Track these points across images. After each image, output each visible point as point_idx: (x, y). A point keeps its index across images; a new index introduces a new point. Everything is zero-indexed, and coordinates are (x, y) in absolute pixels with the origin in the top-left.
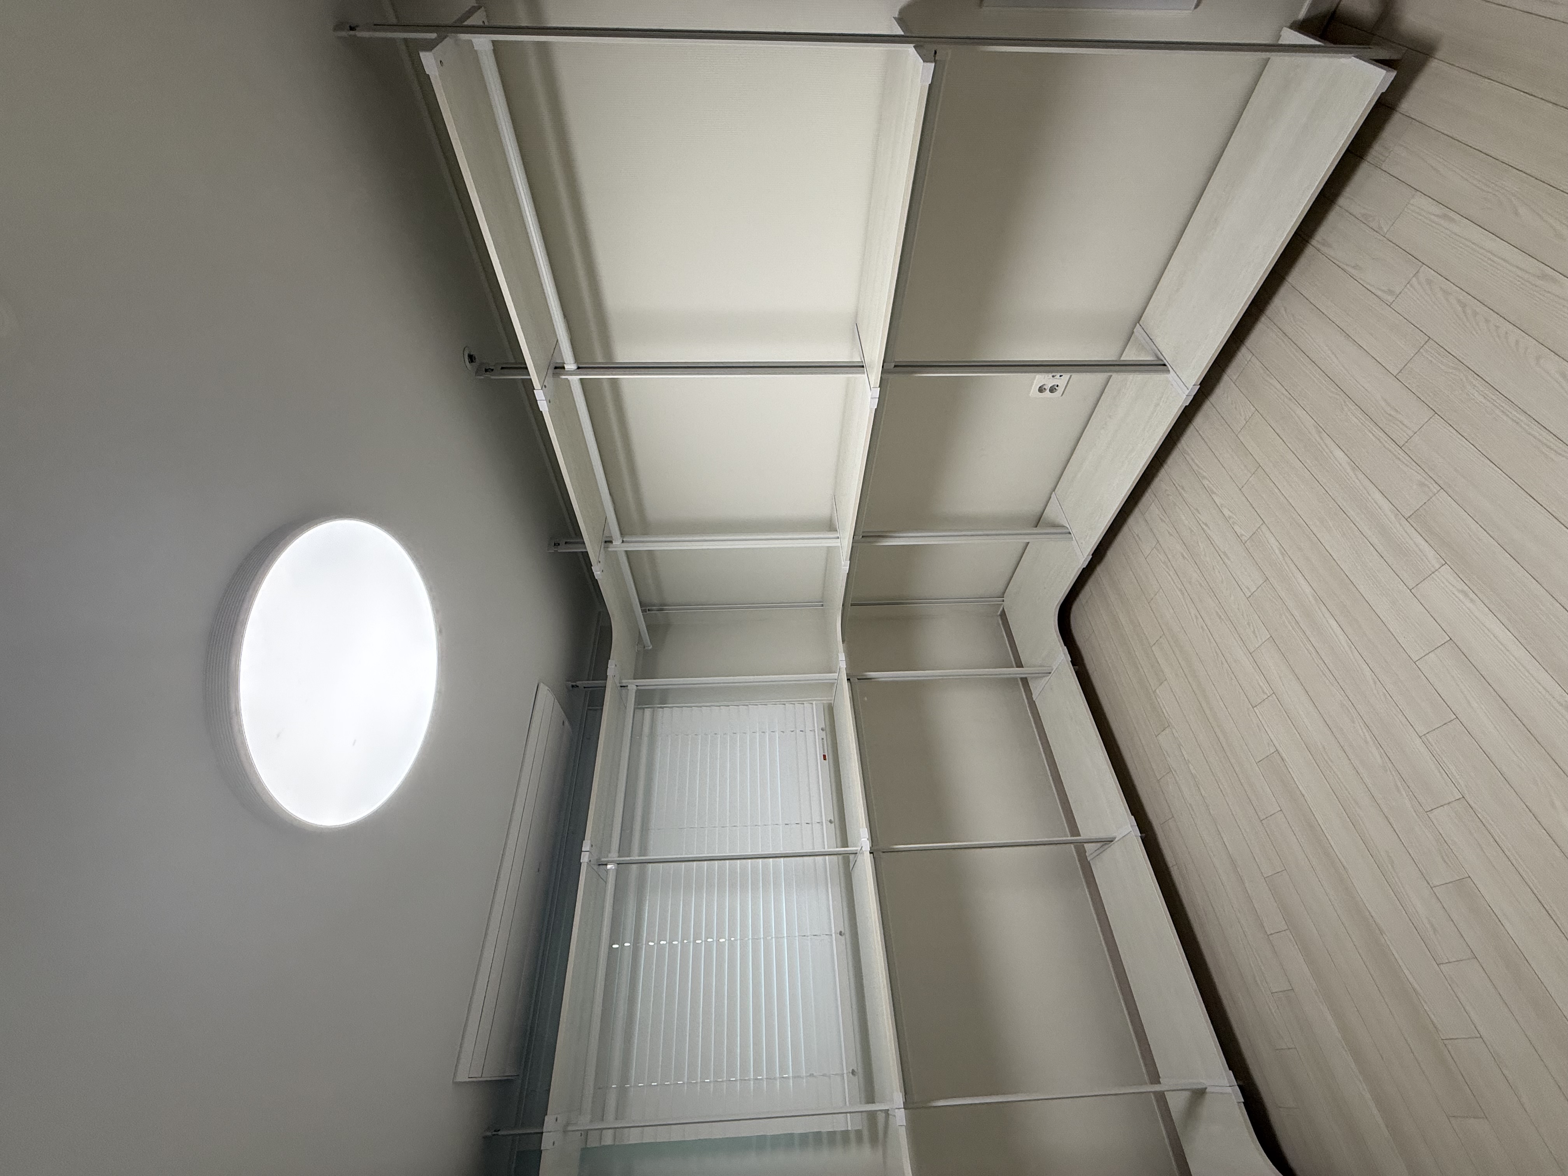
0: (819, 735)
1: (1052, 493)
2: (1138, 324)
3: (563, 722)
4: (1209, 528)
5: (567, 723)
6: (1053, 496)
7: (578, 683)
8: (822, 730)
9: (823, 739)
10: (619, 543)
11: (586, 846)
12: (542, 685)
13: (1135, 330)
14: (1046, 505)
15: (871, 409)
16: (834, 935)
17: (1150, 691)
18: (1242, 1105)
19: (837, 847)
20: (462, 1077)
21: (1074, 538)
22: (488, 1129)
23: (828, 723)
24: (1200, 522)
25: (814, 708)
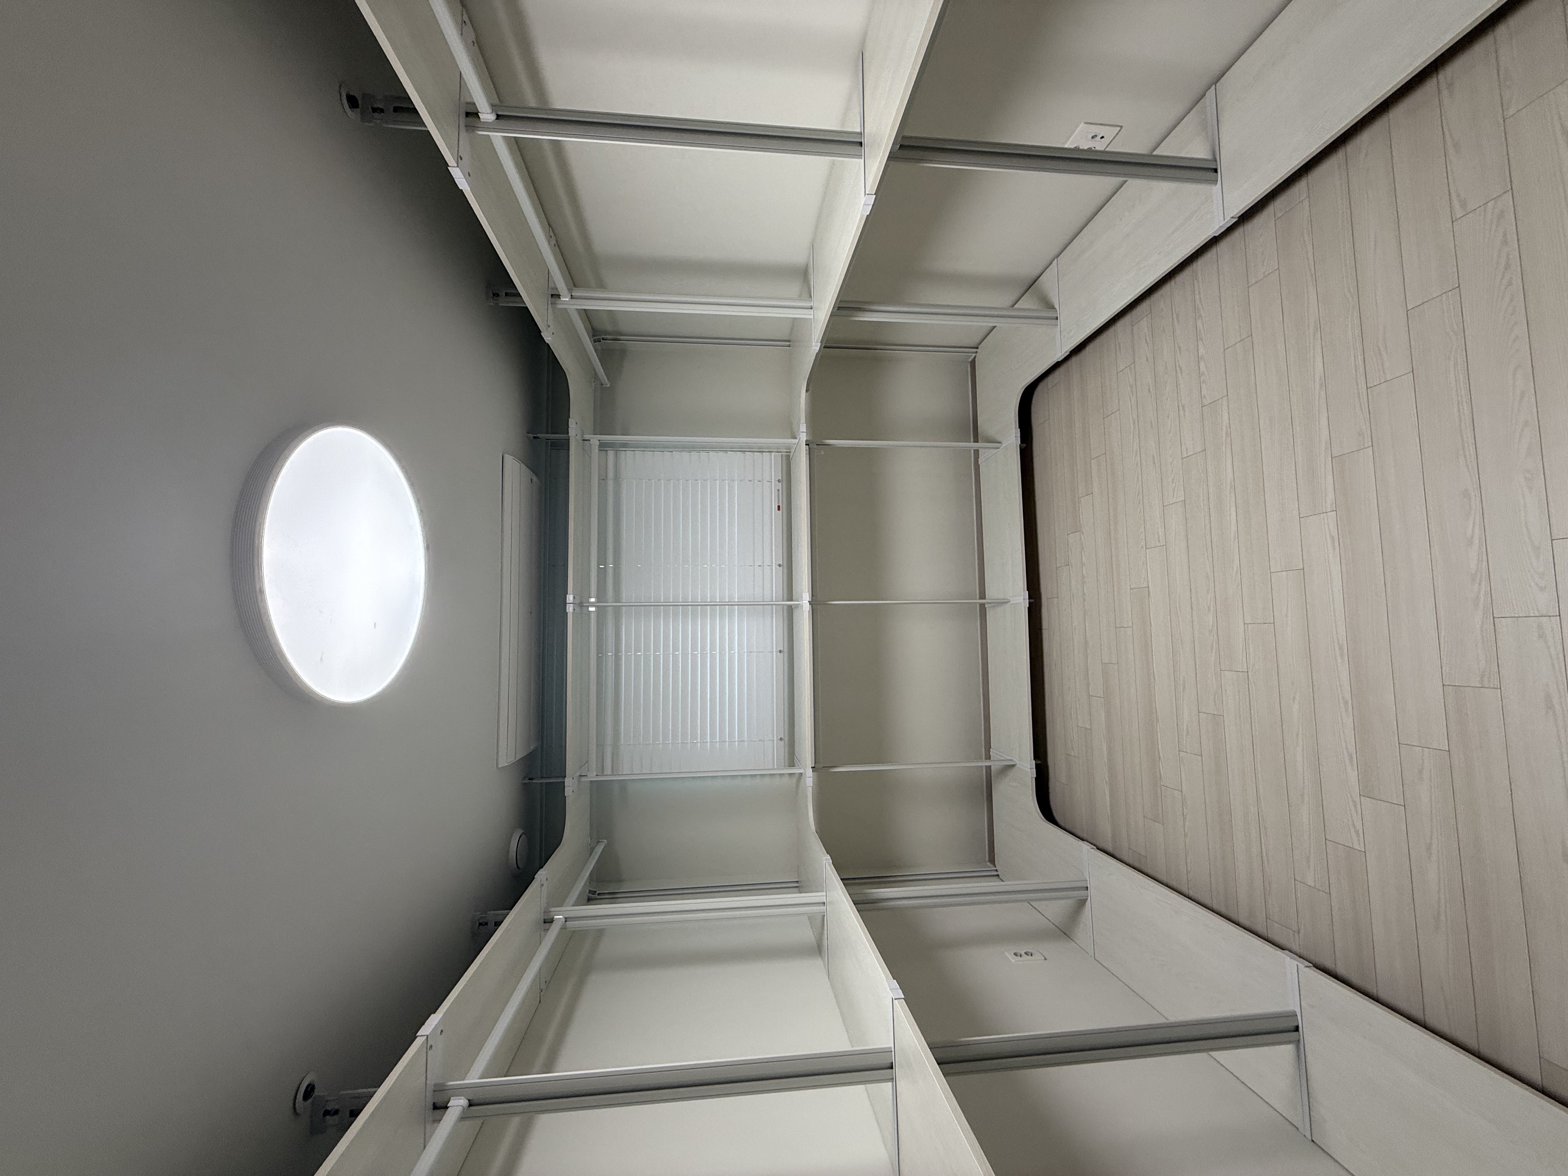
0: (776, 486)
1: (1054, 260)
2: (1214, 86)
3: (531, 480)
4: (1182, 373)
5: (535, 478)
6: (1055, 262)
7: (539, 435)
8: (779, 481)
9: (778, 490)
10: (567, 299)
11: (570, 598)
12: (506, 456)
13: (1207, 94)
14: (1044, 272)
15: (862, 216)
16: (775, 653)
17: (1077, 495)
18: (1034, 779)
19: (783, 601)
20: (503, 763)
21: (1059, 326)
22: (524, 778)
23: (784, 475)
24: (1177, 364)
25: (773, 459)
